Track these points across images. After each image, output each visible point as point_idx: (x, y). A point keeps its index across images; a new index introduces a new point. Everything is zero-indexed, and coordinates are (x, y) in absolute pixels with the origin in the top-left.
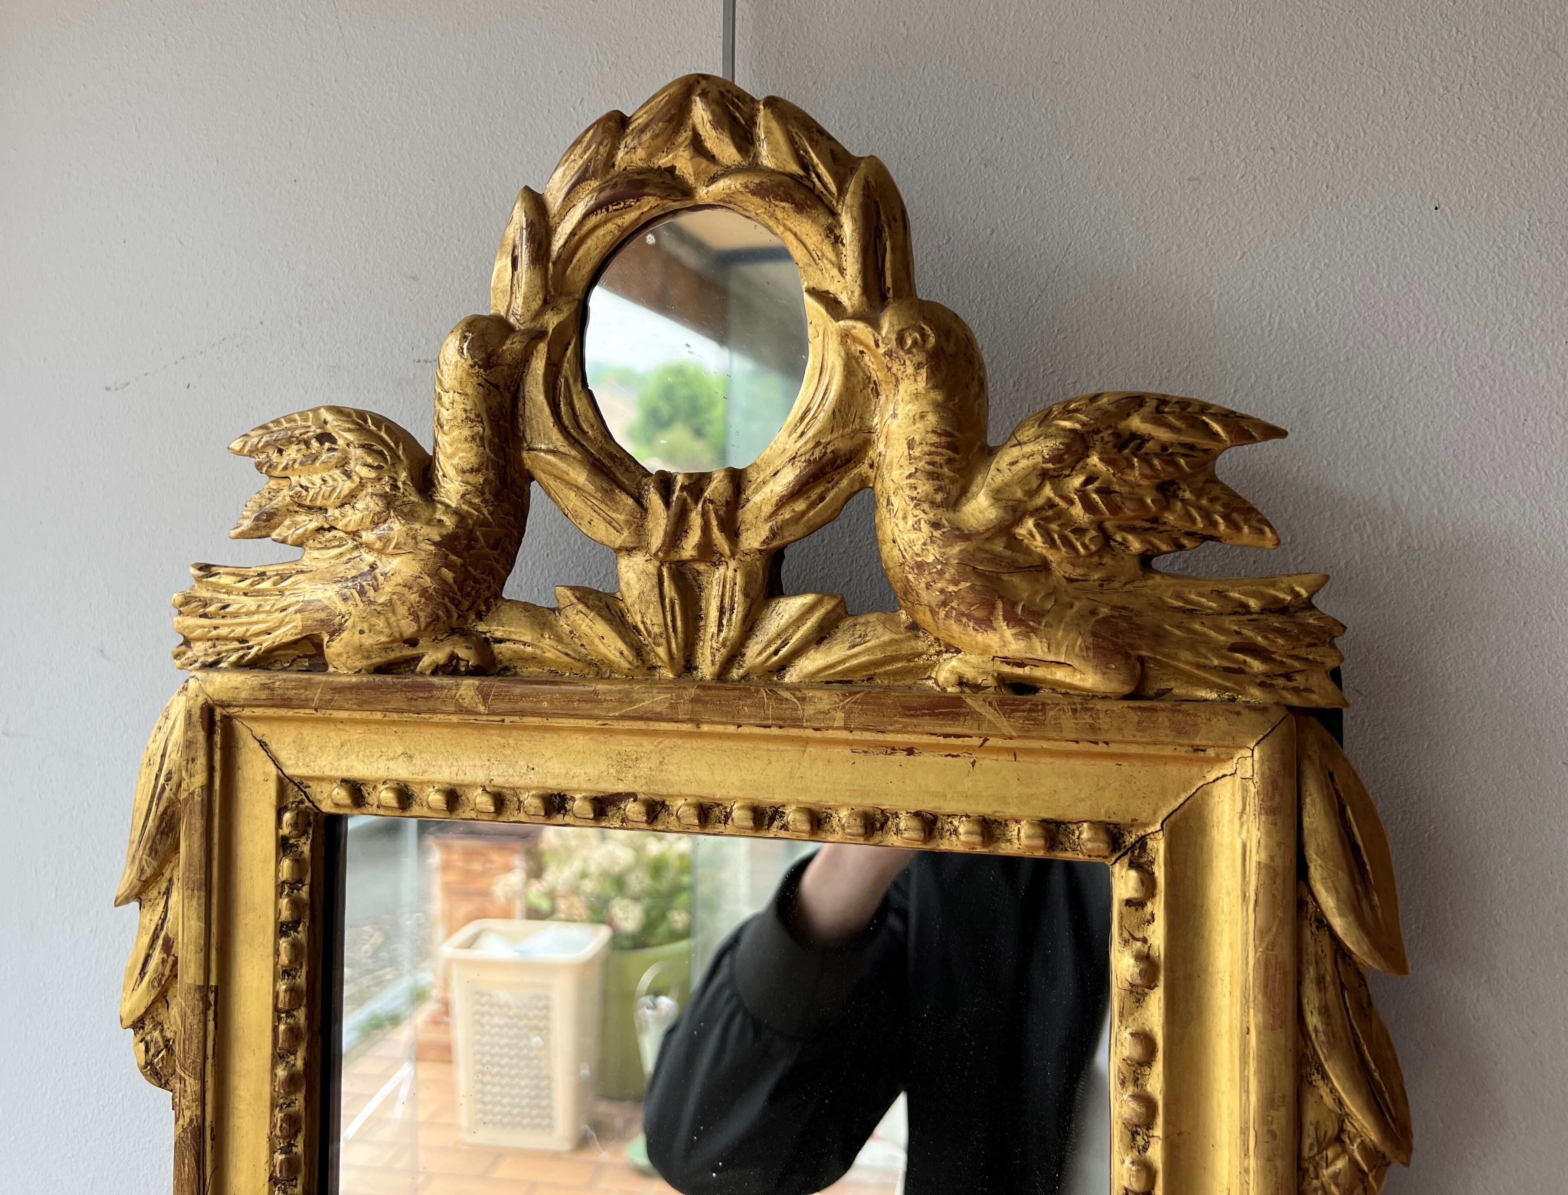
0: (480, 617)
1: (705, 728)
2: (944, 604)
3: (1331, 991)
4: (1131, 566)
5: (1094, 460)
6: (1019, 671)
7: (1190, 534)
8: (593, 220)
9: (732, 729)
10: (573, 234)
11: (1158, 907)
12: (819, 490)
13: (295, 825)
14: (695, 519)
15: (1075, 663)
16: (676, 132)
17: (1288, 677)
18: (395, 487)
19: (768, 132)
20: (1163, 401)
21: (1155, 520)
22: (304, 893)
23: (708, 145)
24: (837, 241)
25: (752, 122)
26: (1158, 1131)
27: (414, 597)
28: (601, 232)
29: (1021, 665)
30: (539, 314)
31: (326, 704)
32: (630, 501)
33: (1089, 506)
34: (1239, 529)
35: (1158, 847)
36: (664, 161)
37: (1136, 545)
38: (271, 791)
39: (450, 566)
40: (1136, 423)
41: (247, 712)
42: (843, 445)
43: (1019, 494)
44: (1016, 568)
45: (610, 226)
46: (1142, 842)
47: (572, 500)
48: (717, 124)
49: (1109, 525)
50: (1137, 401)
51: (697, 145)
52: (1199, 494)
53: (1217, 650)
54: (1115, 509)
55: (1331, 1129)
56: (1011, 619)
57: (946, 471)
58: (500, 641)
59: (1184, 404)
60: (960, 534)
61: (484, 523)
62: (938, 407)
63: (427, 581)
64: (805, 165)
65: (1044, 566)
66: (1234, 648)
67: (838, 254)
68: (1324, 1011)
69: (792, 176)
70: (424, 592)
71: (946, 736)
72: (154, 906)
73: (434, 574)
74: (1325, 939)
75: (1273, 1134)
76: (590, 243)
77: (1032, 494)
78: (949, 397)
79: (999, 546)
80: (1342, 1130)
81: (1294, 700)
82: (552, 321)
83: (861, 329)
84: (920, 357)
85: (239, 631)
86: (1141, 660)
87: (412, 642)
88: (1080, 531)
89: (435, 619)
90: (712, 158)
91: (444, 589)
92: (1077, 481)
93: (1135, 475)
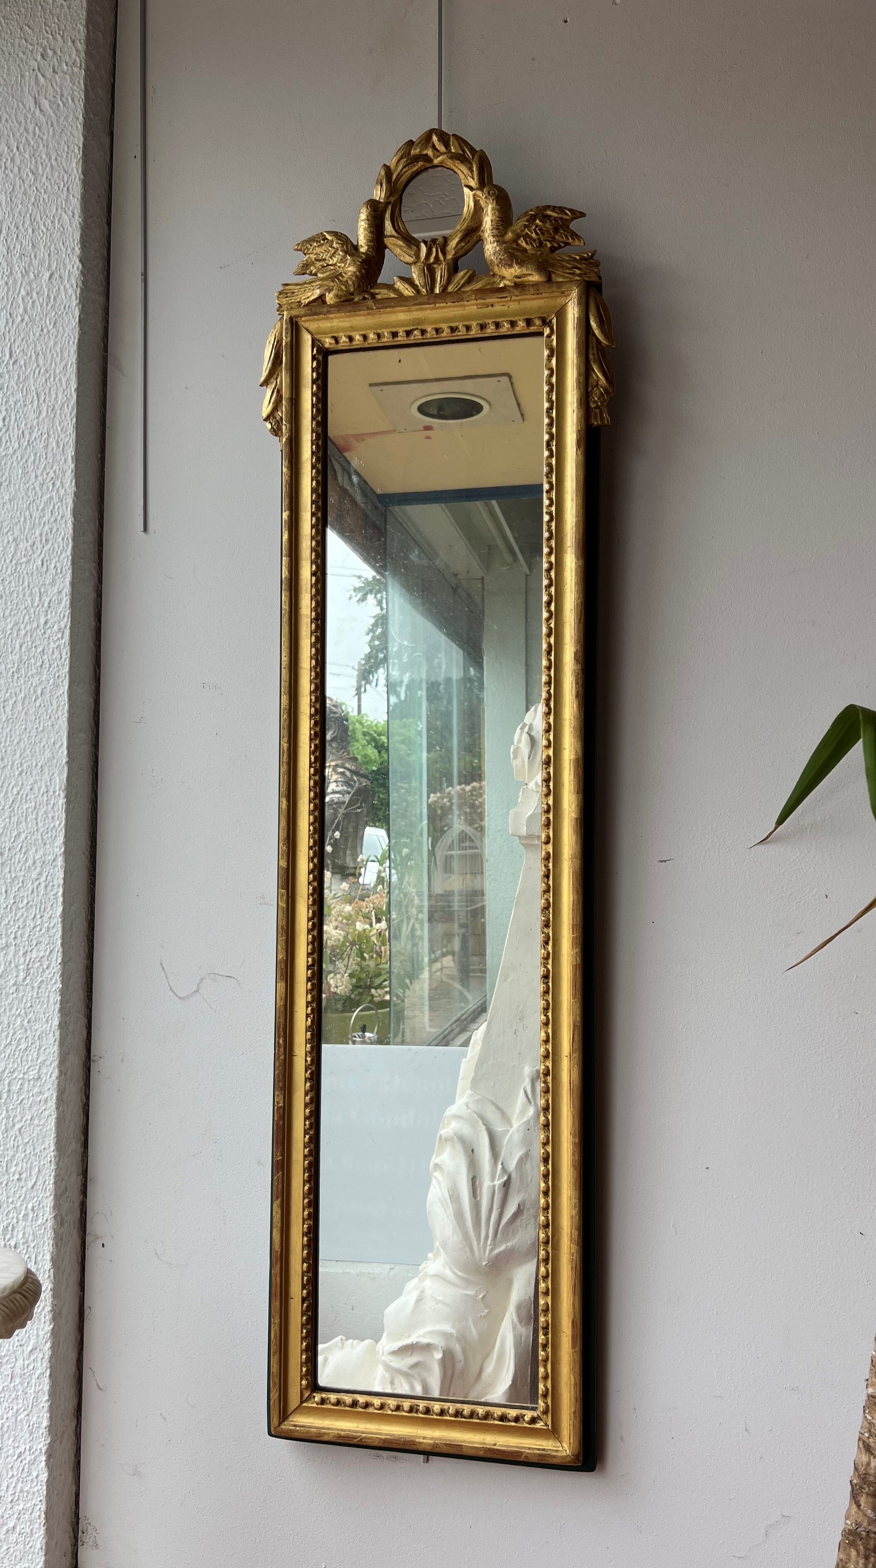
0: (371, 288)
1: (437, 305)
2: (501, 262)
3: (595, 350)
4: (548, 250)
5: (538, 221)
6: (520, 280)
7: (563, 242)
8: (405, 170)
9: (445, 304)
10: (399, 174)
11: (554, 337)
12: (468, 239)
13: (317, 351)
14: (434, 250)
15: (533, 273)
16: (428, 143)
17: (585, 274)
18: (347, 249)
19: (453, 143)
20: (555, 207)
21: (554, 238)
22: (320, 371)
23: (437, 147)
24: (472, 171)
25: (449, 140)
26: (554, 392)
27: (354, 279)
28: (406, 174)
29: (520, 278)
30: (388, 198)
31: (329, 312)
32: (415, 248)
33: (537, 234)
34: (574, 240)
35: (554, 321)
36: (425, 152)
37: (549, 245)
38: (310, 343)
39: (364, 269)
40: (549, 213)
41: (303, 319)
42: (474, 226)
43: (519, 231)
44: (517, 250)
45: (410, 172)
46: (551, 321)
47: (398, 251)
48: (439, 140)
49: (542, 239)
50: (549, 207)
51: (434, 147)
52: (564, 231)
53: (568, 269)
54: (543, 234)
55: (595, 384)
56: (517, 263)
57: (501, 228)
58: (377, 294)
59: (560, 207)
60: (505, 242)
61: (373, 257)
62: (499, 211)
63: (358, 273)
64: (464, 151)
65: (526, 250)
66: (573, 268)
67: (473, 175)
68: (593, 354)
69: (460, 154)
70: (357, 277)
71: (501, 298)
72: (272, 383)
73: (360, 271)
74: (595, 339)
75: (580, 382)
76: (403, 177)
77: (522, 231)
78: (501, 208)
79: (514, 246)
80: (598, 384)
81: (587, 279)
82: (392, 199)
83: (479, 193)
84: (494, 197)
85: (298, 300)
86: (549, 271)
87: (352, 294)
88: (534, 240)
89: (359, 286)
90: (438, 151)
91: (362, 276)
92: (534, 228)
93: (548, 225)
